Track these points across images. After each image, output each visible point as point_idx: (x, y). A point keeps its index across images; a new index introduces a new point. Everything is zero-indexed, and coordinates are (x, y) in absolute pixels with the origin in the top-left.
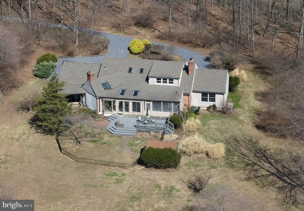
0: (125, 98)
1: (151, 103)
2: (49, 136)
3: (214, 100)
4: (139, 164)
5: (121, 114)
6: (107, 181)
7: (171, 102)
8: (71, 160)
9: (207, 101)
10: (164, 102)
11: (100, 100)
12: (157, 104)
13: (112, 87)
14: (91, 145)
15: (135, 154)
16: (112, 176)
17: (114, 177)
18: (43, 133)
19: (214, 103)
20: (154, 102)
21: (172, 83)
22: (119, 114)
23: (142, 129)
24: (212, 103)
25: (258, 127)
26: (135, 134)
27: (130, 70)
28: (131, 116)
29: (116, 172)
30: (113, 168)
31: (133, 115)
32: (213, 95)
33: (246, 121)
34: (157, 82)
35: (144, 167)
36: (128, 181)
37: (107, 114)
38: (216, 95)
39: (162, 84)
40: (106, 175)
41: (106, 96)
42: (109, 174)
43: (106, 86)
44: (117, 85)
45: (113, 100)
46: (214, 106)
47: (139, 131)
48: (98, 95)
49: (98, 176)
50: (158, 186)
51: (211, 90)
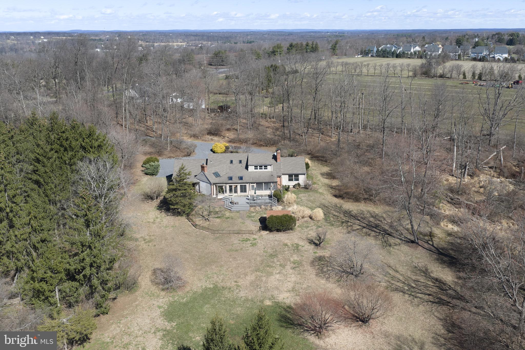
0: (234, 182)
1: (255, 185)
2: (179, 217)
3: (297, 180)
4: (263, 230)
5: (232, 195)
6: (244, 245)
7: (270, 183)
8: (207, 233)
9: (293, 181)
10: (265, 183)
11: (214, 185)
12: (259, 185)
13: (221, 175)
14: (218, 220)
15: (256, 223)
16: (246, 241)
17: (248, 242)
18: (174, 216)
19: (298, 182)
20: (257, 183)
21: (267, 169)
22: (229, 196)
23: (254, 205)
24: (297, 182)
25: (336, 196)
26: (249, 209)
27: (232, 162)
28: (240, 196)
29: (248, 238)
30: (244, 235)
31: (241, 195)
32: (297, 176)
33: (325, 193)
34: (255, 169)
35: (268, 232)
36: (261, 244)
37: (220, 196)
38: (300, 176)
39: (259, 170)
40: (241, 241)
41: (218, 182)
42: (243, 240)
43: (217, 175)
44: (224, 174)
45: (224, 185)
46: (299, 184)
47: (251, 206)
48: (212, 182)
49: (235, 243)
50: (286, 245)
51: (295, 172)
